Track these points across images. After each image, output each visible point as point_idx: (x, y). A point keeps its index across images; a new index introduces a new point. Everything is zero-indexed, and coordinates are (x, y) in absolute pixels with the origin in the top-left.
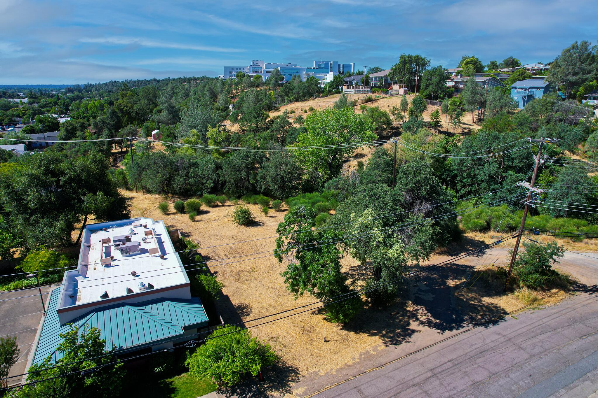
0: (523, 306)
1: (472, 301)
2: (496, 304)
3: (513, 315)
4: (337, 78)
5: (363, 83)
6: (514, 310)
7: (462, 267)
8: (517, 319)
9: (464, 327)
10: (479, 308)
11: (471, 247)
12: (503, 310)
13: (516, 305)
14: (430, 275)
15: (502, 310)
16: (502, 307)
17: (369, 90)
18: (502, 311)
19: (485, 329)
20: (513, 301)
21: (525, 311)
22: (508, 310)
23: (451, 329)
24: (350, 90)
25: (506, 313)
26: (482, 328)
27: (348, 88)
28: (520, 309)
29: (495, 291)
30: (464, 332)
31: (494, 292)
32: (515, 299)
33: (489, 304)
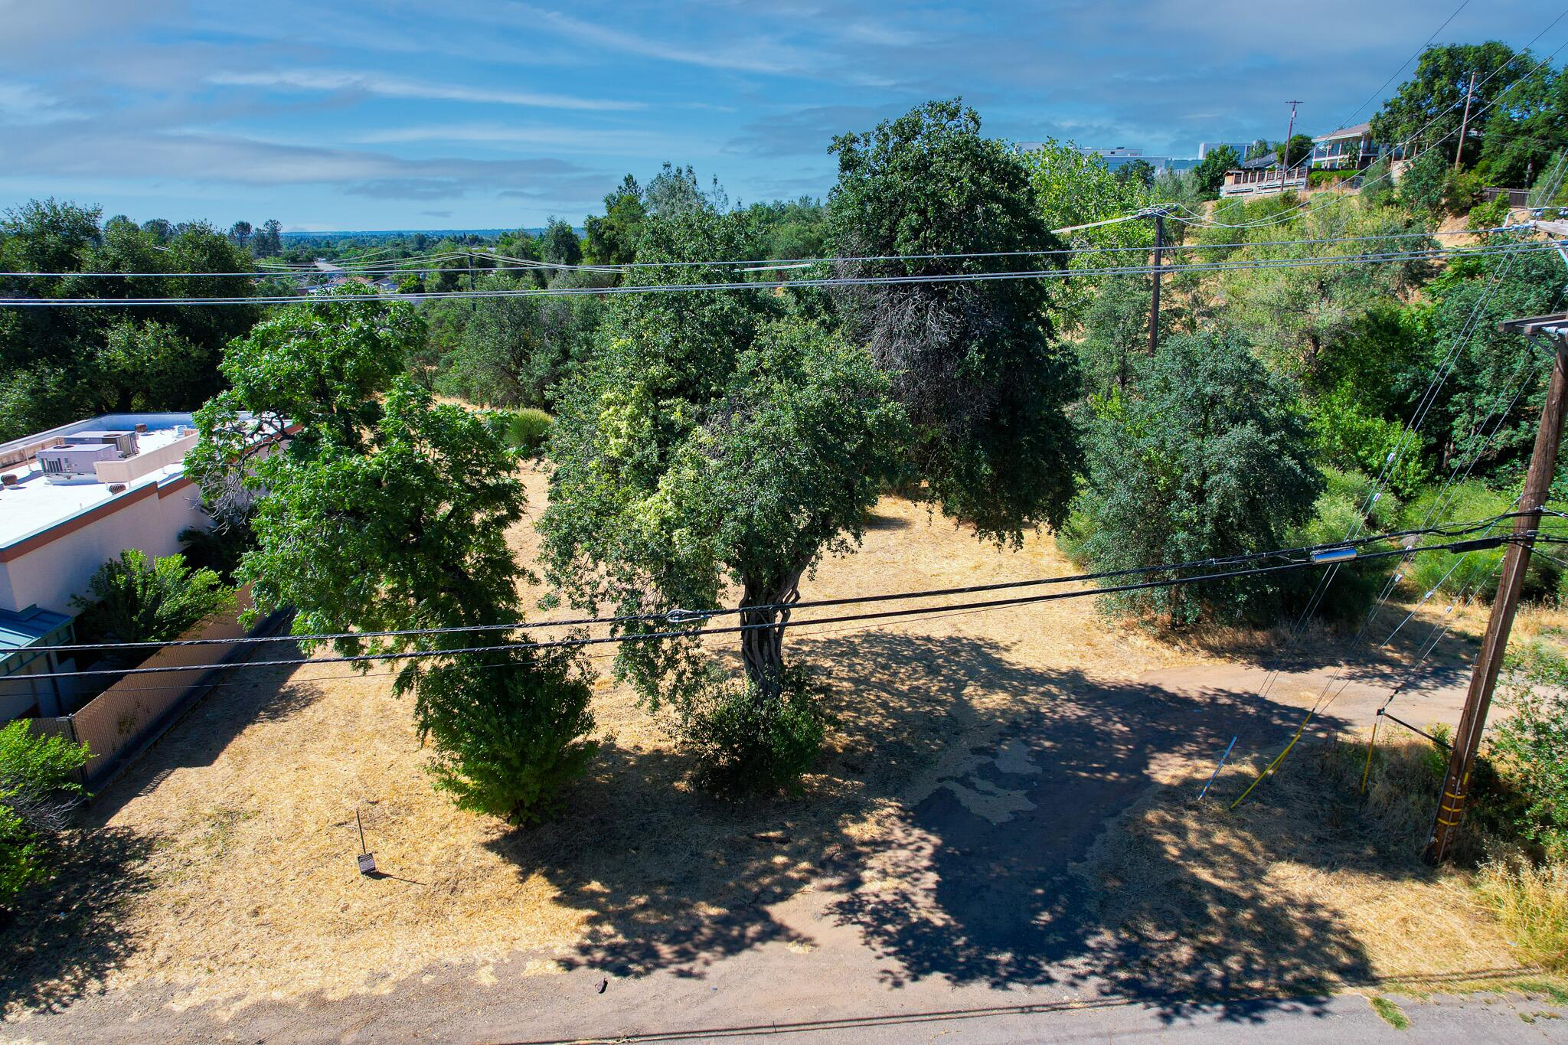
0: (1502, 962)
1: (1210, 864)
2: (1336, 913)
3: (1388, 998)
4: (1216, 157)
5: (1282, 157)
6: (1425, 968)
7: (1282, 717)
8: (1398, 1023)
9: (1049, 981)
10: (1213, 910)
11: (1401, 648)
12: (1356, 950)
13: (1456, 946)
14: (1096, 721)
15: (1349, 951)
16: (1356, 936)
17: (1303, 180)
18: (1345, 960)
19: (1158, 1024)
20: (1454, 922)
21: (1491, 996)
22: (1382, 964)
23: (962, 974)
24: (1243, 186)
25: (1360, 972)
26: (1144, 1014)
27: (1237, 182)
28: (1473, 975)
29: (1379, 851)
30: (1028, 1009)
31: (1370, 851)
32: (1469, 915)
33: (1291, 902)
